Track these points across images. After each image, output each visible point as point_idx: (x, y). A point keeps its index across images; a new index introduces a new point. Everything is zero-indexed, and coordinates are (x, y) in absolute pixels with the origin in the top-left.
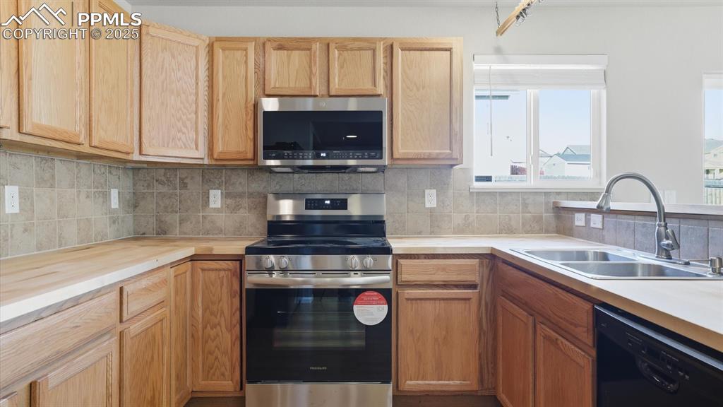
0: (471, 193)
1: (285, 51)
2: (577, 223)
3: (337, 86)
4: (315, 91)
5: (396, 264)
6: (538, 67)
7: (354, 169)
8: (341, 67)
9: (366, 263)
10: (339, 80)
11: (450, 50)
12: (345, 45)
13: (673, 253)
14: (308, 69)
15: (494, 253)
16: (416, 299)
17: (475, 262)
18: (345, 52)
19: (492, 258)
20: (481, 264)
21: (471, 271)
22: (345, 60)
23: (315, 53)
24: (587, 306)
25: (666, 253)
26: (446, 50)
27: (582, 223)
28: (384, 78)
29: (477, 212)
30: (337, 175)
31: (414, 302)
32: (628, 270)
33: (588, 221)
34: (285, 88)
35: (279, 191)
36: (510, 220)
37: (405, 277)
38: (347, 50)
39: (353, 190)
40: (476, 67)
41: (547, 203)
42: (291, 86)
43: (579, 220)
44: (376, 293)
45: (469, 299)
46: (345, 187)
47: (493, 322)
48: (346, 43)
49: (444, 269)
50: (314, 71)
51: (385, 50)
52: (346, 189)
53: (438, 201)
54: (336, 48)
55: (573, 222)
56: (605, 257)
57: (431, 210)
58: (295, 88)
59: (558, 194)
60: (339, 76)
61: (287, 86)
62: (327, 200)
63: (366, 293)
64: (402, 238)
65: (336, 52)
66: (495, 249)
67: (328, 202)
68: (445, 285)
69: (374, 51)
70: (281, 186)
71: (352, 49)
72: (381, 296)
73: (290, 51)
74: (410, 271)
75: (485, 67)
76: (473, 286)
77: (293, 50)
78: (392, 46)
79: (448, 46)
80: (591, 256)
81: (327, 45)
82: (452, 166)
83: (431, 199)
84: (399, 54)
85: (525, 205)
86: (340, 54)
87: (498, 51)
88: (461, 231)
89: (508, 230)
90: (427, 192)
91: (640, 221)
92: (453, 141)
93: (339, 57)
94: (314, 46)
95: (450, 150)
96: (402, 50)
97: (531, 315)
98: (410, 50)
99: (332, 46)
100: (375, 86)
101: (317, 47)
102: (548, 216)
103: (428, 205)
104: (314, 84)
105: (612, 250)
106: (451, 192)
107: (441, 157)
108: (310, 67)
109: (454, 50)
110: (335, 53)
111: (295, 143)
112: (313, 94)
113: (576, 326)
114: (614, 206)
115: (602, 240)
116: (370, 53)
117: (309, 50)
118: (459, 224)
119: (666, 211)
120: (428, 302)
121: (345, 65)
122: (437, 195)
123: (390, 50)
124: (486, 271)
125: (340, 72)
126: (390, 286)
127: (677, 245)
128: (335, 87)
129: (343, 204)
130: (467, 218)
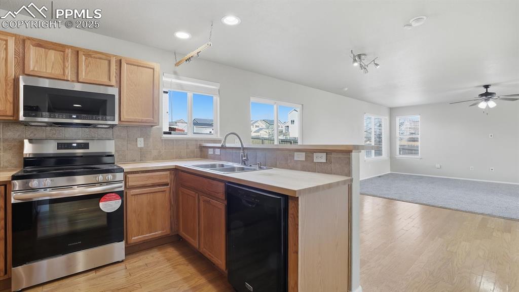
0: (162, 140)
1: (43, 49)
2: (210, 153)
3: (84, 77)
4: (67, 77)
5: (125, 177)
6: (193, 84)
7: (95, 126)
8: (87, 66)
9: (108, 178)
10: (85, 74)
11: (153, 69)
12: (89, 54)
13: (246, 162)
14: (62, 64)
15: (177, 168)
16: (137, 195)
17: (168, 173)
18: (90, 58)
19: (176, 171)
20: (171, 173)
21: (166, 178)
22: (89, 63)
23: (67, 55)
24: (223, 184)
25: (244, 162)
26: (151, 68)
27: (212, 153)
28: (115, 77)
29: (165, 149)
30: (81, 129)
31: (136, 196)
32: (232, 170)
33: (214, 152)
34: (43, 72)
35: (33, 138)
36: (180, 152)
37: (130, 184)
38: (91, 57)
39: (92, 137)
40: (164, 79)
41: (197, 145)
42: (47, 71)
43: (211, 152)
44: (114, 194)
45: (165, 191)
46: (86, 136)
47: (177, 200)
48: (90, 53)
49: (152, 177)
50: (67, 65)
51: (116, 62)
52: (87, 137)
53: (144, 144)
54: (84, 54)
55: (208, 152)
56: (223, 166)
57: (141, 148)
58: (51, 73)
59: (201, 140)
60: (85, 72)
61: (45, 71)
62: (74, 143)
63: (108, 195)
64: (125, 164)
65: (84, 57)
66: (178, 166)
67: (75, 145)
68: (153, 186)
69: (110, 62)
70: (35, 135)
71: (94, 57)
72: (117, 195)
73: (47, 50)
74: (133, 180)
75: (169, 80)
76: (167, 184)
77: (50, 49)
78: (120, 60)
79: (152, 67)
80: (217, 166)
81: (77, 52)
82: (152, 126)
83: (141, 143)
84: (125, 66)
85: (187, 146)
86: (86, 59)
87: (175, 73)
88: (156, 159)
89: (180, 158)
90: (138, 139)
91: (234, 151)
92: (155, 114)
93: (85, 60)
94: (67, 50)
95: (153, 118)
96: (127, 64)
97: (197, 193)
98: (131, 64)
99: (80, 53)
100: (110, 80)
101: (69, 52)
102: (197, 151)
103: (139, 146)
104: (67, 73)
105: (225, 163)
106: (151, 140)
107: (148, 121)
108: (64, 62)
109: (155, 69)
110: (82, 58)
111: (37, 106)
112: (66, 79)
113: (218, 193)
114: (227, 145)
115: (220, 160)
116: (107, 62)
117: (64, 52)
118: (155, 156)
119: (244, 147)
120: (143, 195)
121: (90, 65)
122: (144, 141)
123: (120, 62)
124: (173, 177)
125: (86, 69)
126: (122, 189)
127: (247, 160)
128: (82, 77)
129: (86, 146)
130: (160, 152)
